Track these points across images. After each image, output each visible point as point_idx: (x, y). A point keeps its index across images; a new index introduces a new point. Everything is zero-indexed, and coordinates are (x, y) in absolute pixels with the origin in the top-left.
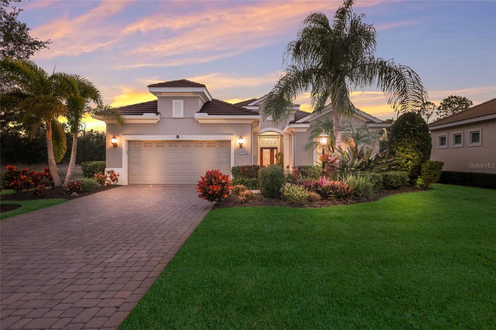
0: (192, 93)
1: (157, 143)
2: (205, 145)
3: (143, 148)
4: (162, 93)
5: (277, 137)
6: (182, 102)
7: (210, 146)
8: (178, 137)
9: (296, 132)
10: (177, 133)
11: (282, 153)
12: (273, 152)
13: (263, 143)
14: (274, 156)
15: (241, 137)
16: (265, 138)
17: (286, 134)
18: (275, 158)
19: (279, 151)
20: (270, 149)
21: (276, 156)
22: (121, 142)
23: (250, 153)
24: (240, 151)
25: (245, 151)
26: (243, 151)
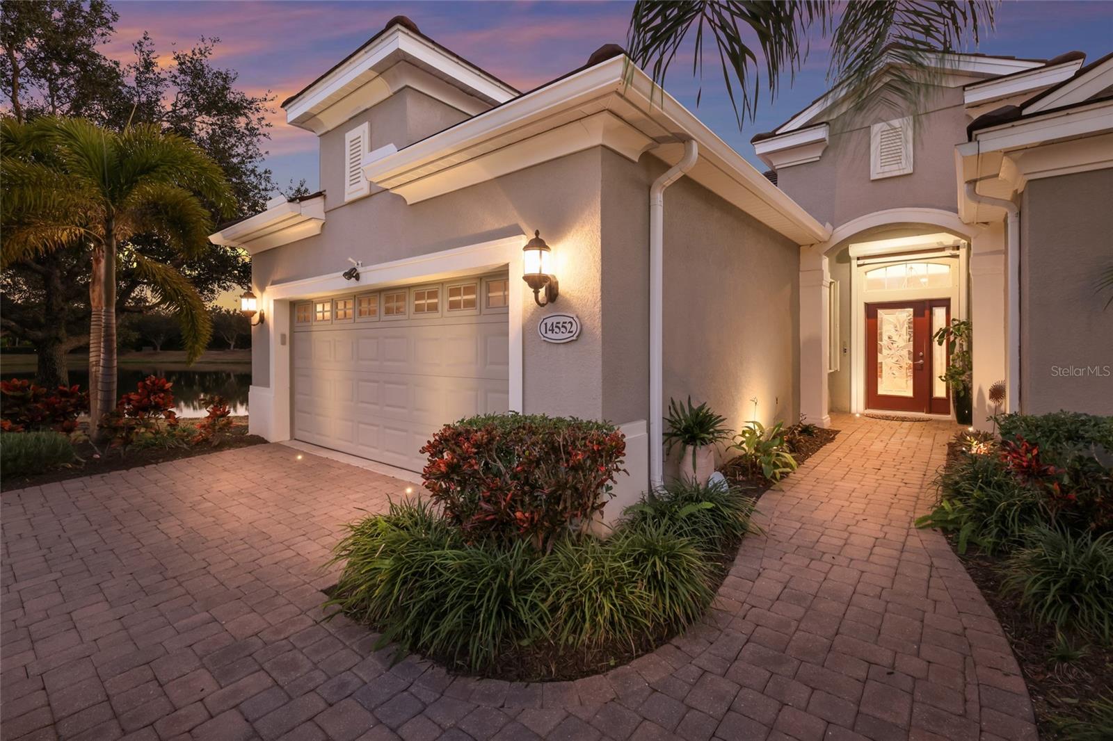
2: (443, 300)
3: (314, 323)
5: (947, 253)
6: (364, 129)
7: (458, 306)
8: (353, 274)
9: (1030, 181)
10: (350, 259)
11: (968, 324)
12: (928, 321)
13: (878, 283)
14: (934, 334)
15: (540, 237)
16: (886, 267)
17: (985, 228)
18: (940, 344)
19: (958, 313)
20: (912, 310)
21: (942, 337)
22: (268, 308)
23: (598, 332)
24: (546, 324)
25: (570, 322)
26: (560, 325)
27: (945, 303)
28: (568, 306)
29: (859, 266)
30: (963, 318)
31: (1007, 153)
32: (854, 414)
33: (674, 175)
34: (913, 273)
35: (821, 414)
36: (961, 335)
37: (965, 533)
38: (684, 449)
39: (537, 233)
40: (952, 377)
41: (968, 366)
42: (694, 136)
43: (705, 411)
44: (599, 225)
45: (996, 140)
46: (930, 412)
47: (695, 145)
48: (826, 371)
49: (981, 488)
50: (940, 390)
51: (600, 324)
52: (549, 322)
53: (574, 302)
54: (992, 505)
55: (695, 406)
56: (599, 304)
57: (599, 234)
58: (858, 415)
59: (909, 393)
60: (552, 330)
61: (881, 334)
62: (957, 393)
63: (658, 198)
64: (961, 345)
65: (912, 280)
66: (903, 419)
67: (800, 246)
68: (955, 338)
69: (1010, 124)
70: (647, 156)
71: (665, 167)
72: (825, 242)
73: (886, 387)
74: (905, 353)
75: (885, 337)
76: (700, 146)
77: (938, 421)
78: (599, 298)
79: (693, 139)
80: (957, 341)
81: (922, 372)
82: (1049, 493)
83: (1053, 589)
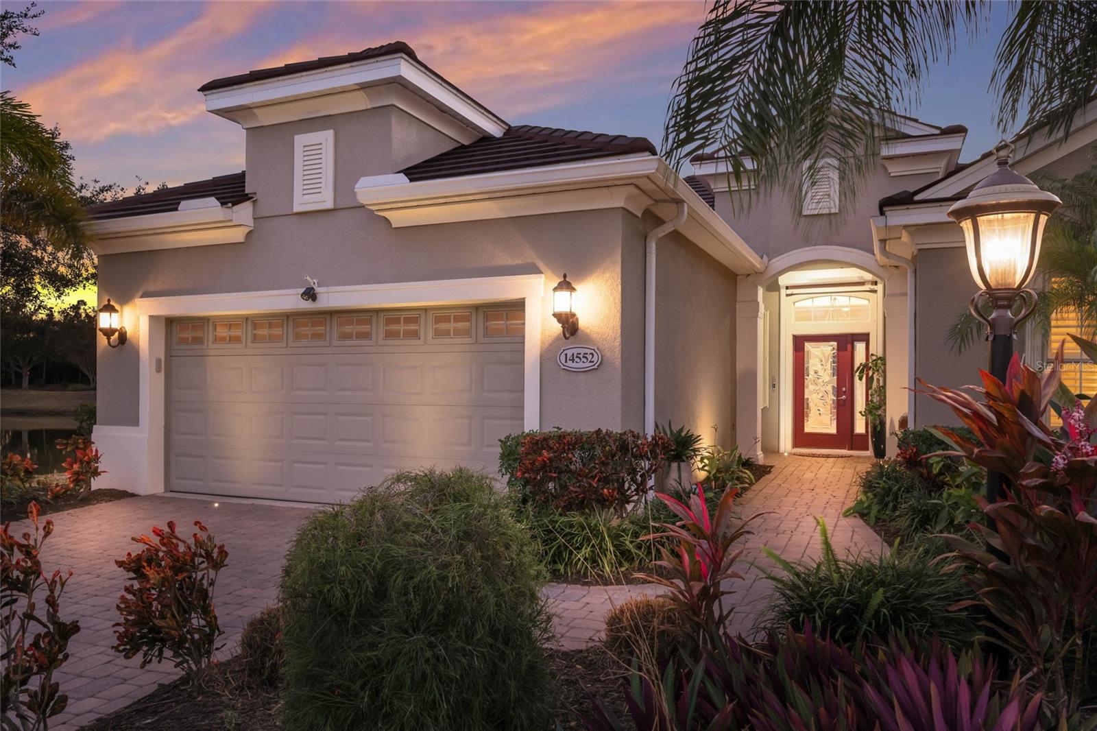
0: (361, 94)
1: (255, 326)
2: (427, 328)
3: (211, 346)
4: (255, 111)
5: (867, 287)
6: (326, 138)
7: (446, 333)
8: (310, 294)
9: (919, 250)
10: (308, 278)
11: (883, 359)
12: (850, 356)
13: (804, 316)
14: (856, 368)
15: (567, 279)
16: (813, 298)
17: (895, 271)
18: (861, 379)
19: (876, 348)
20: (836, 343)
21: (862, 372)
22: (137, 326)
23: (618, 362)
24: (566, 355)
25: (592, 354)
26: (581, 356)
27: (865, 337)
28: (587, 339)
29: (787, 295)
30: (880, 354)
31: (905, 227)
32: (782, 454)
33: (667, 229)
34: (837, 303)
35: (756, 451)
36: (878, 371)
37: (874, 512)
38: (670, 465)
39: (565, 276)
40: (870, 412)
41: (883, 402)
42: (685, 199)
43: (683, 434)
44: (620, 273)
45: (900, 217)
46: (851, 449)
47: (686, 205)
48: (760, 406)
49: (885, 482)
50: (860, 427)
51: (620, 356)
52: (570, 353)
53: (594, 336)
54: (890, 489)
55: (675, 429)
56: (619, 340)
57: (620, 280)
58: (786, 454)
59: (832, 430)
60: (573, 360)
61: (808, 368)
62: (874, 428)
63: (652, 248)
64: (878, 380)
65: (836, 312)
66: (828, 456)
67: (737, 275)
68: (873, 373)
69: (906, 207)
70: (648, 213)
71: (660, 222)
72: (761, 273)
73: (813, 425)
74: (829, 388)
75: (811, 372)
76: (689, 206)
77: (859, 457)
78: (619, 334)
79: (684, 202)
80: (875, 376)
81: (844, 409)
82: (921, 475)
83: (916, 520)
